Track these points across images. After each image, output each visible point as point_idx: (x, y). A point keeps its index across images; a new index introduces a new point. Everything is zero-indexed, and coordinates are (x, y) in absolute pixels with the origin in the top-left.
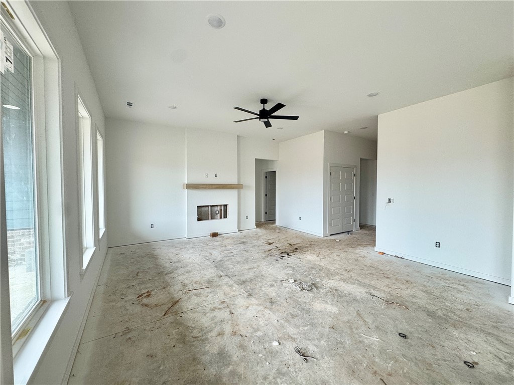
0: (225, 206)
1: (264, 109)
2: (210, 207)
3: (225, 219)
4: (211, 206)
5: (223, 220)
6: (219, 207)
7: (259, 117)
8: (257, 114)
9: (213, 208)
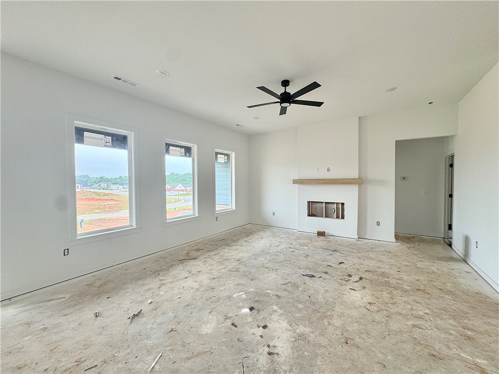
0: (343, 204)
1: (285, 91)
2: (324, 204)
3: (342, 220)
4: (326, 203)
5: (340, 221)
6: (335, 205)
7: (279, 100)
8: (279, 98)
9: (327, 205)
